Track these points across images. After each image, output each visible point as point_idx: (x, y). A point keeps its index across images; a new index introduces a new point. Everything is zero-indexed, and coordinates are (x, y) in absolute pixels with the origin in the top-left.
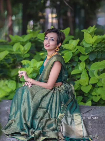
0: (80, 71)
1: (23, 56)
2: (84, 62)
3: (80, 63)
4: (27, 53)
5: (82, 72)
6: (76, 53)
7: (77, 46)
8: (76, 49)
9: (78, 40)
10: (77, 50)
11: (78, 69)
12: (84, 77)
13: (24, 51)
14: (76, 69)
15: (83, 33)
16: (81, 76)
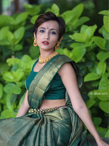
0: (99, 76)
1: (12, 48)
2: (104, 62)
3: (98, 64)
4: (20, 43)
5: (101, 77)
6: (92, 48)
7: (92, 37)
8: (91, 42)
9: (95, 27)
10: (94, 42)
11: (96, 72)
12: (104, 86)
13: (15, 40)
14: (92, 72)
15: (102, 16)
16: (100, 84)
